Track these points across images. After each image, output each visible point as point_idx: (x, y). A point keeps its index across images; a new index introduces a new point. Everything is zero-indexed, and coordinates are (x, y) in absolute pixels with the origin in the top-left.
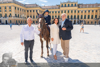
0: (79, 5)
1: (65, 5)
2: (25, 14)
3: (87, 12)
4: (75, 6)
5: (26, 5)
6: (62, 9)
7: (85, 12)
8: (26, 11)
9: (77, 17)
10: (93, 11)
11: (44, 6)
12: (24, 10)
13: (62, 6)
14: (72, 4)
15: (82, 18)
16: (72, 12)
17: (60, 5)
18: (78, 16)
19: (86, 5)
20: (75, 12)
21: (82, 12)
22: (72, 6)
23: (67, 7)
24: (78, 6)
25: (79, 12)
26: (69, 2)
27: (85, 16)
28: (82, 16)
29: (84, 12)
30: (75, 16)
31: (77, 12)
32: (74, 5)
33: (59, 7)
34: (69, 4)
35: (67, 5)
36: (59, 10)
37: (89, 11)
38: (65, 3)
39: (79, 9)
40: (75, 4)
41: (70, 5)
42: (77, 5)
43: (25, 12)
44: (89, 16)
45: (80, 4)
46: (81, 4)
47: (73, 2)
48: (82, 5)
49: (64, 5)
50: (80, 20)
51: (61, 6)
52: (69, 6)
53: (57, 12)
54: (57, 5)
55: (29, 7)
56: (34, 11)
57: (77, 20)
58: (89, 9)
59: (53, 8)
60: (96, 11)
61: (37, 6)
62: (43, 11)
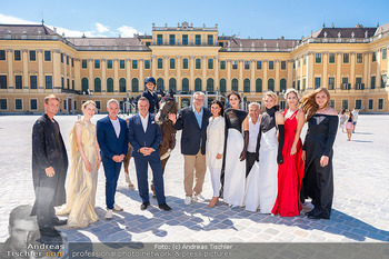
0: (224, 42)
1: (172, 36)
3: (253, 66)
4: (210, 43)
6: (158, 51)
7: (247, 67)
9: (217, 85)
10: (271, 66)
11: (84, 37)
13: (160, 43)
14: (198, 37)
16: (198, 65)
17: (151, 37)
18: (223, 82)
19: (247, 42)
20: (211, 65)
21: (235, 67)
22: (198, 43)
23: (179, 45)
24: (221, 44)
25: (223, 66)
26: (185, 27)
27: (247, 82)
28: (235, 82)
29: (241, 66)
30: (210, 82)
31: (216, 65)
32: (204, 39)
33: (148, 44)
34: (185, 37)
35: (179, 37)
37: (259, 66)
38: (169, 30)
39: (224, 57)
40: (210, 37)
41: (191, 38)
42: (215, 40)
44: (259, 82)
45: (225, 38)
46: (229, 38)
47: (201, 30)
48: (235, 41)
49: (166, 38)
51: (155, 39)
52: (185, 42)
53: (141, 65)
54: (140, 38)
55: (9, 36)
56: (33, 55)
57: (218, 97)
58: (259, 57)
59: (121, 45)
60: (283, 65)
61: (46, 33)
62: (77, 60)
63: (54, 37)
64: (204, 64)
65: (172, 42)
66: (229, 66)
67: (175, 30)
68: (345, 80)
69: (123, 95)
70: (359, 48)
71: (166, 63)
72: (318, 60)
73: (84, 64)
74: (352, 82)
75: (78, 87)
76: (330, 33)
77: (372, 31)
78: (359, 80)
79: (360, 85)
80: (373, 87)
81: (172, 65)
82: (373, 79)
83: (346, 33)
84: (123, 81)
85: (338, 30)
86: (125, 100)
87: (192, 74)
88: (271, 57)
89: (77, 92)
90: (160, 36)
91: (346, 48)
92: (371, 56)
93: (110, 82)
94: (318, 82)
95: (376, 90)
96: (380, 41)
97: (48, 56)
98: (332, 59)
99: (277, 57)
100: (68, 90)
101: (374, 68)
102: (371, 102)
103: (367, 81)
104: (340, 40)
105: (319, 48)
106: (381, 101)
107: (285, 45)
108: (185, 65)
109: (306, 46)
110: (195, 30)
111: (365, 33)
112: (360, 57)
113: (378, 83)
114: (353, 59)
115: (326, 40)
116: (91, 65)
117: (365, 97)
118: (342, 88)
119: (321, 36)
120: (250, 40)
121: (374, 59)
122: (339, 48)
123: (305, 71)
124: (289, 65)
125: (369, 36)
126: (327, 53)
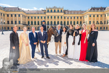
0: (65, 11)
1: (51, 10)
2: (4, 18)
3: (73, 18)
4: (61, 12)
5: (5, 8)
6: (48, 14)
7: (71, 18)
8: (6, 16)
9: (63, 23)
10: (78, 18)
11: (28, 11)
12: (3, 15)
13: (48, 12)
14: (58, 10)
15: (68, 24)
16: (58, 18)
17: (46, 10)
18: (65, 22)
19: (71, 11)
20: (61, 18)
21: (68, 18)
22: (58, 12)
23: (53, 12)
24: (64, 12)
25: (65, 18)
26: (55, 7)
27: (71, 22)
28: (68, 22)
29: (70, 18)
30: (61, 22)
31: (63, 18)
32: (60, 11)
33: (45, 12)
34: (55, 10)
35: (53, 10)
36: (44, 15)
37: (74, 18)
38: (50, 8)
39: (65, 15)
40: (61, 10)
41: (56, 10)
42: (63, 11)
43: (4, 16)
44: (74, 22)
45: (65, 10)
46: (66, 10)
47: (59, 8)
48: (68, 11)
49: (50, 10)
50: (67, 26)
51: (47, 11)
52: (55, 12)
53: (43, 18)
54: (43, 10)
55: (10, 11)
56: (15, 15)
57: (63, 26)
58: (74, 15)
59: (38, 12)
60: (81, 18)
61: (19, 10)
62: (27, 16)
63: (21, 11)
64: (60, 17)
65: (51, 12)
66: (66, 18)
67: (52, 8)
68: (97, 22)
69: (38, 26)
70: (101, 13)
71: (50, 17)
72: (90, 16)
73: (29, 18)
74: (99, 22)
75: (27, 24)
76: (93, 9)
77: (105, 9)
78: (101, 22)
79: (101, 23)
80: (105, 23)
81: (51, 18)
82: (105, 21)
83: (98, 9)
84: (38, 22)
85: (96, 8)
86: (39, 27)
87: (57, 20)
88: (77, 15)
89: (27, 25)
90: (48, 10)
91: (98, 13)
92: (104, 15)
93: (35, 22)
94: (90, 22)
95: (106, 24)
96: (107, 11)
97: (19, 15)
98: (94, 16)
99: (79, 15)
100: (24, 24)
101: (105, 18)
102: (104, 27)
103: (103, 22)
104: (96, 11)
105: (90, 13)
106: (107, 27)
107: (81, 12)
108: (55, 18)
109: (87, 12)
110: (57, 8)
111: (103, 9)
112: (101, 15)
113: (106, 23)
114: (100, 16)
115: (92, 11)
116: (30, 18)
117: (103, 26)
118: (97, 24)
119: (91, 10)
120: (72, 11)
121: (105, 16)
122: (96, 13)
123: (87, 19)
124: (82, 18)
125: (104, 10)
126: (92, 14)
